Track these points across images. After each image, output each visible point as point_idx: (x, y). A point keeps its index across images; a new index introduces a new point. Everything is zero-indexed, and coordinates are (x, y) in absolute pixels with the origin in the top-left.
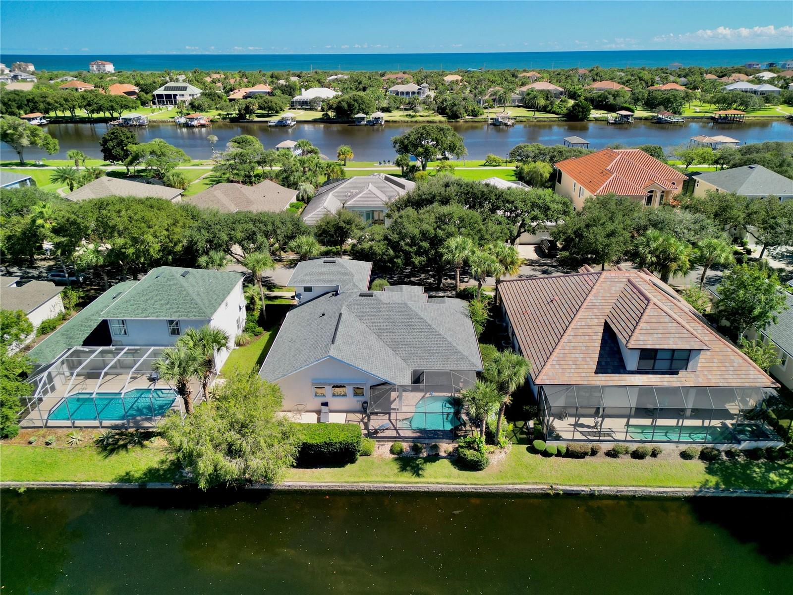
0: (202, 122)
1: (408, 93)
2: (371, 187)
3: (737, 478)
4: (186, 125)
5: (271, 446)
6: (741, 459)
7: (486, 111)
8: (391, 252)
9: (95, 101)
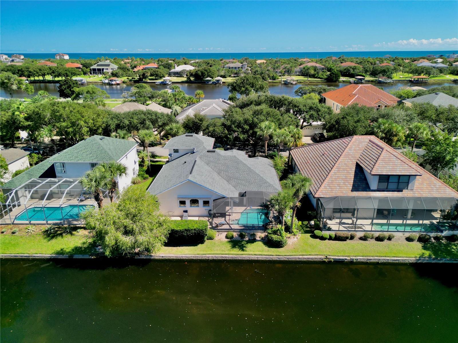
0: (118, 82)
1: (235, 68)
2: (214, 105)
3: (442, 252)
4: (109, 84)
5: (151, 230)
6: (444, 241)
7: (280, 77)
8: (226, 132)
9: (57, 70)
